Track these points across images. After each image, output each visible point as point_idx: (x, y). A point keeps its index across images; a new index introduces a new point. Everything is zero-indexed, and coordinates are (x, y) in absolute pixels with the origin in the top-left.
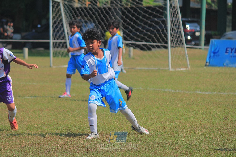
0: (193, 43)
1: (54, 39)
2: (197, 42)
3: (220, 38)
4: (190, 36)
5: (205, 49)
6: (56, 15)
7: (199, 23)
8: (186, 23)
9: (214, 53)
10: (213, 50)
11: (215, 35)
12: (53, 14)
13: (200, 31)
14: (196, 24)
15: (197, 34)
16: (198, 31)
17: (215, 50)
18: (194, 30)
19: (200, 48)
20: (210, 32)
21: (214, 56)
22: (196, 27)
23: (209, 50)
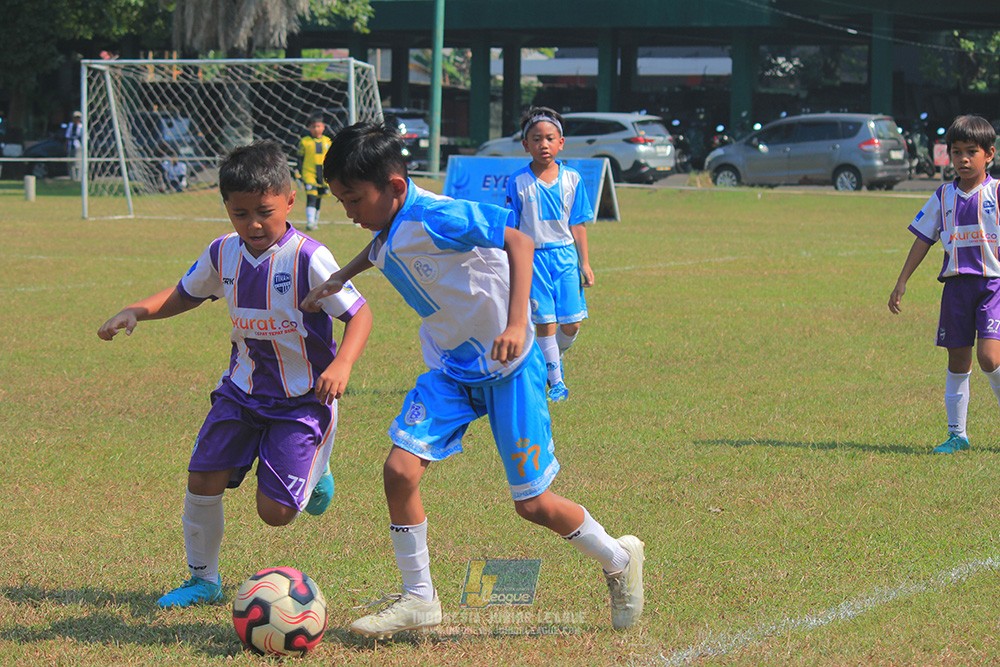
0: (414, 164)
1: (93, 156)
2: (424, 162)
3: (473, 154)
4: (408, 148)
5: (441, 177)
6: (97, 99)
7: (427, 119)
8: (400, 120)
9: (458, 187)
10: (454, 180)
11: (466, 147)
12: (88, 99)
13: (429, 138)
14: (421, 122)
15: (424, 144)
16: (424, 138)
17: (459, 181)
18: (415, 136)
19: (429, 177)
20: (453, 140)
21: (456, 194)
22: (422, 128)
23: (447, 179)
